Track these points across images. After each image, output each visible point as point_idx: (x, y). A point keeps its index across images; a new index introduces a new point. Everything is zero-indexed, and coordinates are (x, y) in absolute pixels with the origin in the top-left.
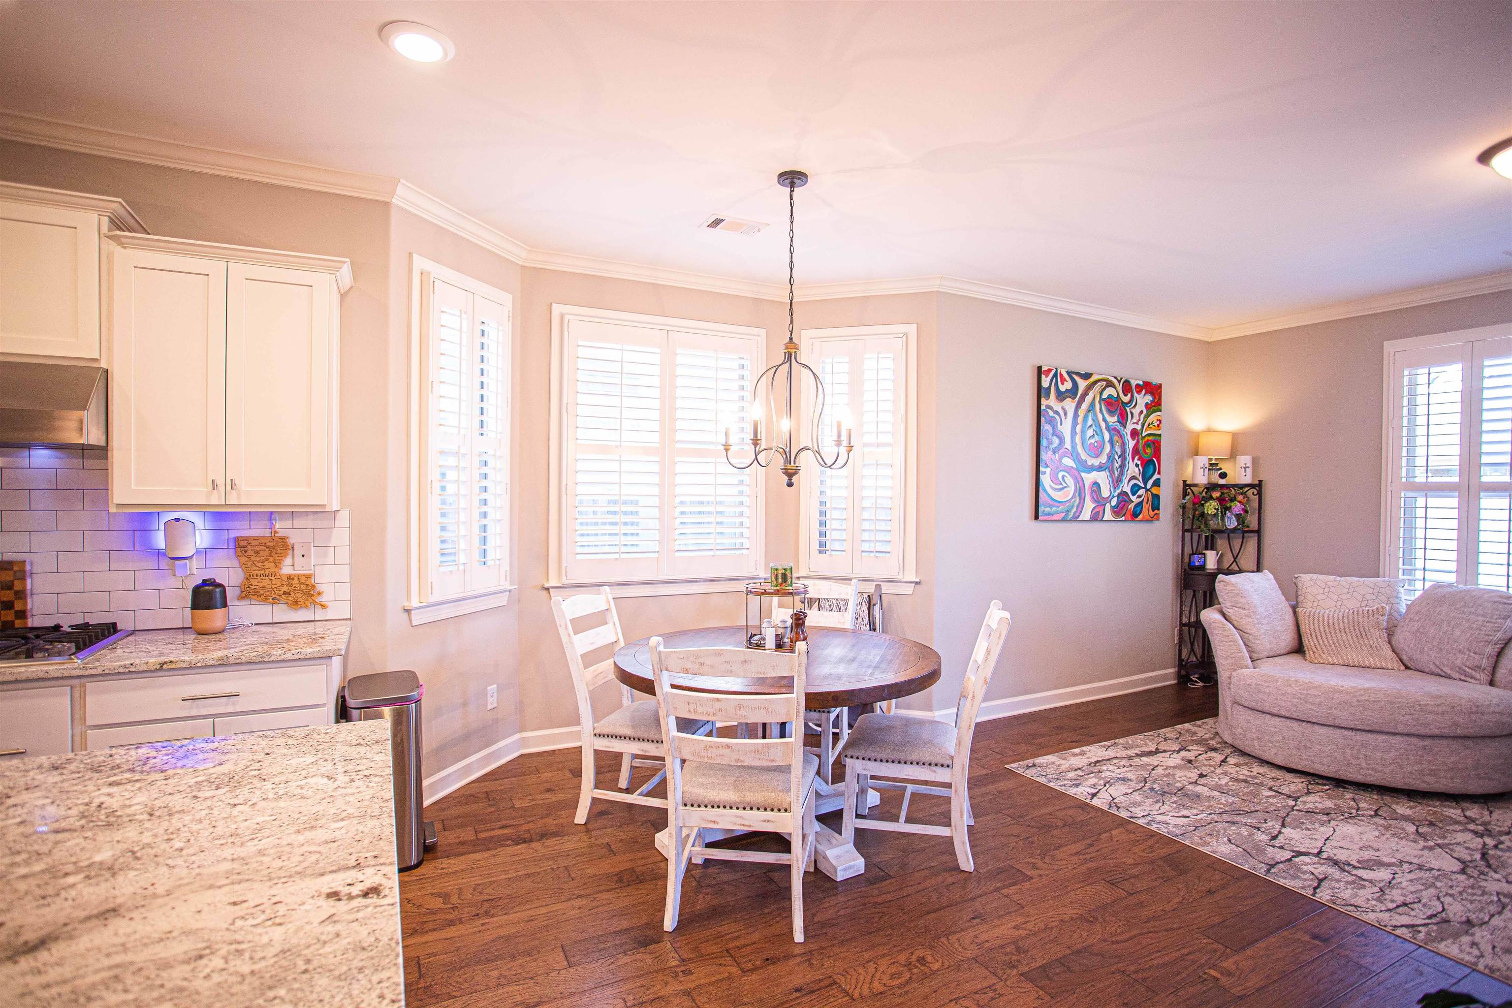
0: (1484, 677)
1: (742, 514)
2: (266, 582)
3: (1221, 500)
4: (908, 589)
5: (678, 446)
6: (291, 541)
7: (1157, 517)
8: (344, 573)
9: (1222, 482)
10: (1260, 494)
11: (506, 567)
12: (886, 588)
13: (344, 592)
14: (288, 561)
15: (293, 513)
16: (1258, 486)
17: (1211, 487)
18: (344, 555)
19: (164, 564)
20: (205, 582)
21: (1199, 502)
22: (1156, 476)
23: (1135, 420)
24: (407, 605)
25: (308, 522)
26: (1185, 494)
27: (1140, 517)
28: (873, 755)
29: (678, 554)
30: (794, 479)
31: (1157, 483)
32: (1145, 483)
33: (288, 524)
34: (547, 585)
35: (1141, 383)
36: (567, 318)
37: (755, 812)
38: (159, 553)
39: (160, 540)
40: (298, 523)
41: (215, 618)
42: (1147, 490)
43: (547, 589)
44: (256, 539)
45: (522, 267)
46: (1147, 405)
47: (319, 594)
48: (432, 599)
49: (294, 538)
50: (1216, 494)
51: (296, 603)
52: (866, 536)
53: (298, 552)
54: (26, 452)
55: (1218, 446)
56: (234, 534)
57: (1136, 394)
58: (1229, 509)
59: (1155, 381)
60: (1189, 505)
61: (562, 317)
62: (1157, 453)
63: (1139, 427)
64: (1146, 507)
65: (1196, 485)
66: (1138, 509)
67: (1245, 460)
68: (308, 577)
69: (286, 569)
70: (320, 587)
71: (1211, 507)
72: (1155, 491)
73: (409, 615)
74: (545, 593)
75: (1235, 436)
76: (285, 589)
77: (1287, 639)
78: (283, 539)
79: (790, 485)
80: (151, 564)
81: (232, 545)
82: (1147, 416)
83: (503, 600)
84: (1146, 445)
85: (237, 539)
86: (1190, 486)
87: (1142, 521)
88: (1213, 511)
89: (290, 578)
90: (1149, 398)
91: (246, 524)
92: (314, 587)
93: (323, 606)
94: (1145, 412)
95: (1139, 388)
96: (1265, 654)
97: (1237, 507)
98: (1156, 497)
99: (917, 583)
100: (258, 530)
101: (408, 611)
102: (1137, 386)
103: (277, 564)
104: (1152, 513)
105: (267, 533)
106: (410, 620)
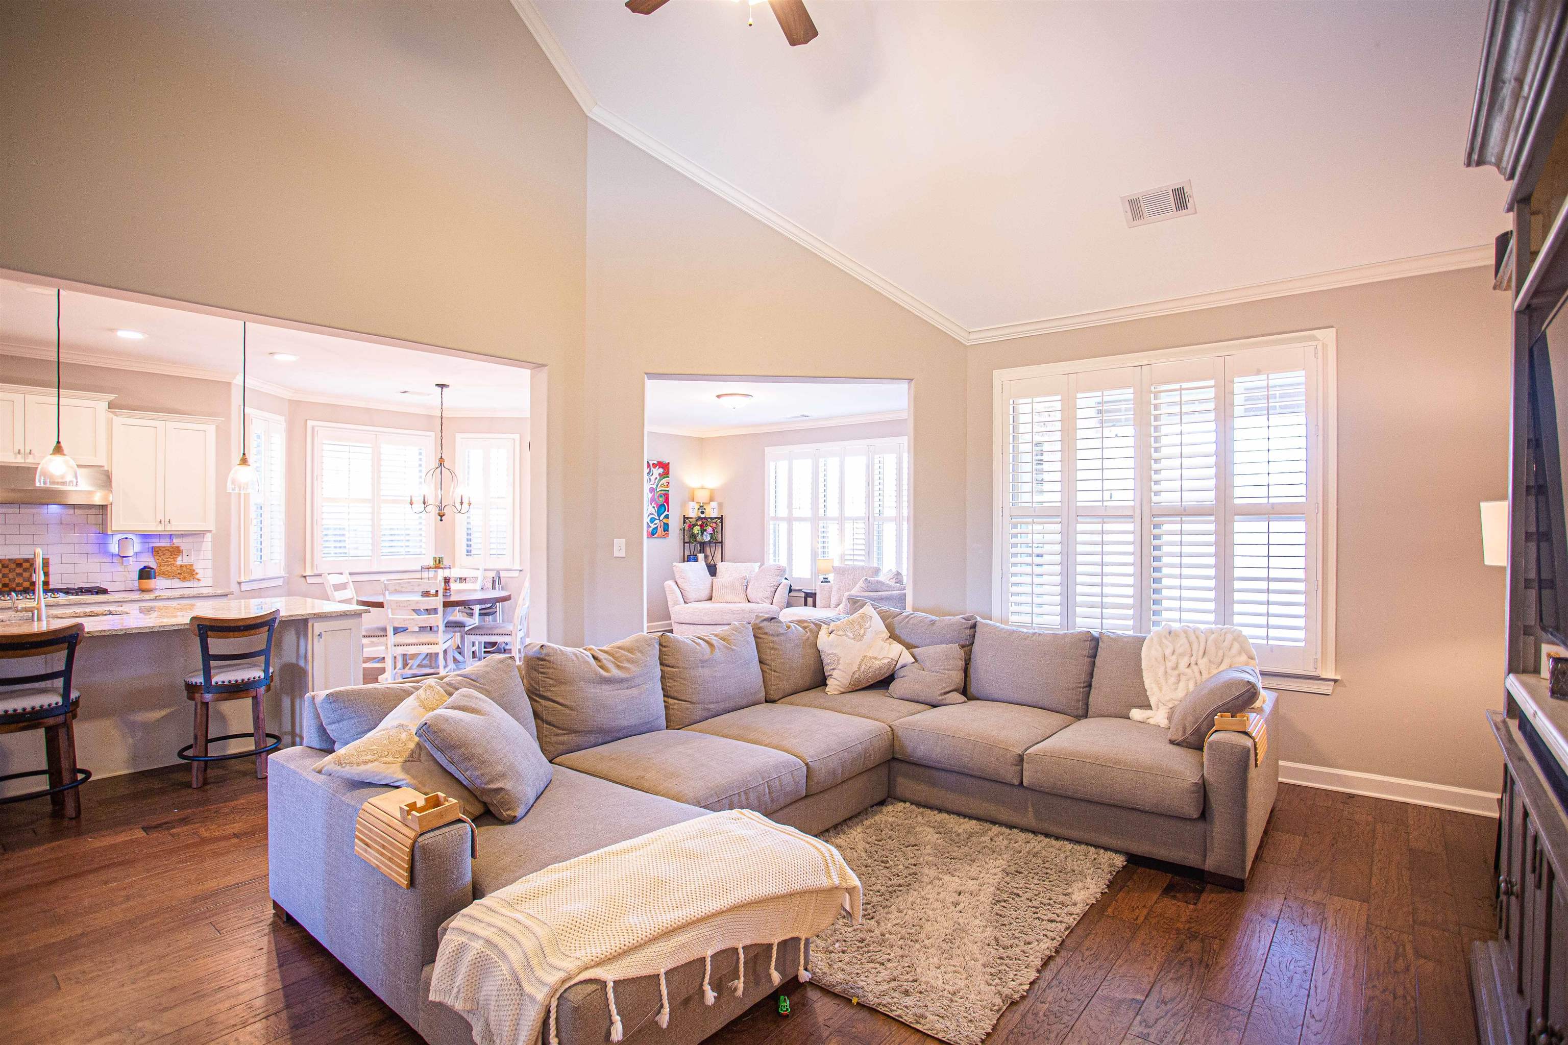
0: (769, 601)
1: (421, 535)
2: (169, 569)
3: (701, 526)
4: (516, 574)
5: (382, 498)
6: (181, 549)
7: (667, 535)
8: (209, 564)
9: (703, 516)
10: (722, 522)
11: (283, 564)
12: (502, 574)
13: (209, 573)
14: (180, 558)
15: (182, 535)
16: (721, 518)
17: (699, 518)
18: (209, 555)
19: (115, 559)
20: (145, 567)
21: (691, 527)
22: (666, 513)
23: (652, 483)
24: (239, 580)
25: (190, 539)
26: (684, 522)
27: (656, 535)
28: (478, 633)
29: (382, 557)
30: (443, 518)
31: (667, 517)
32: (659, 516)
33: (180, 540)
34: (305, 575)
35: (656, 462)
36: (316, 429)
37: (424, 646)
38: (113, 555)
39: (114, 548)
40: (185, 540)
41: (151, 583)
42: (660, 521)
43: (305, 577)
44: (164, 547)
45: (289, 400)
46: (660, 474)
47: (197, 574)
48: (252, 578)
49: (183, 547)
50: (700, 523)
51: (185, 578)
52: (493, 546)
53: (185, 553)
54: (46, 506)
55: (702, 496)
56: (151, 545)
57: (652, 469)
58: (705, 530)
59: (665, 461)
60: (687, 528)
61: (313, 428)
62: (667, 501)
63: (655, 486)
64: (660, 530)
65: (691, 518)
66: (655, 531)
67: (714, 504)
68: (192, 565)
69: (179, 562)
70: (197, 571)
71: (696, 530)
72: (665, 521)
73: (240, 586)
74: (303, 579)
75: (712, 492)
76: (179, 571)
77: (705, 594)
78: (178, 547)
79: (441, 520)
80: (109, 560)
81: (150, 550)
82: (660, 480)
83: (280, 582)
84: (660, 496)
85: (153, 548)
86: (687, 518)
87: (658, 537)
88: (697, 532)
89: (181, 566)
90: (661, 471)
91: (157, 540)
92: (194, 570)
93: (199, 580)
94: (658, 478)
95: (655, 465)
96: (693, 600)
97: (709, 529)
98: (666, 525)
99: (521, 571)
100: (164, 543)
101: (239, 583)
102: (653, 464)
103: (175, 559)
104: (664, 533)
105: (169, 545)
106: (240, 588)
